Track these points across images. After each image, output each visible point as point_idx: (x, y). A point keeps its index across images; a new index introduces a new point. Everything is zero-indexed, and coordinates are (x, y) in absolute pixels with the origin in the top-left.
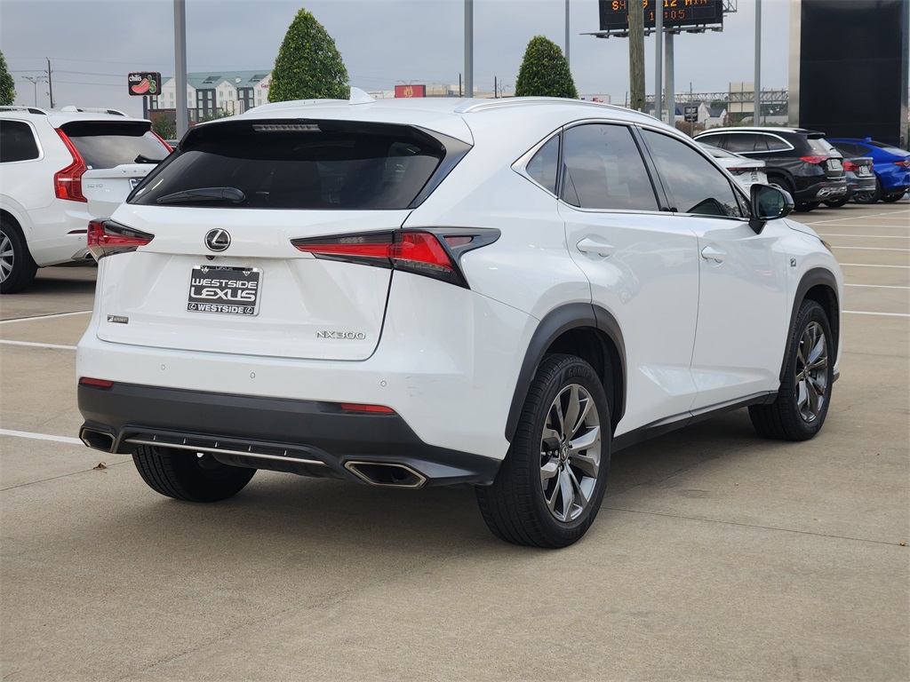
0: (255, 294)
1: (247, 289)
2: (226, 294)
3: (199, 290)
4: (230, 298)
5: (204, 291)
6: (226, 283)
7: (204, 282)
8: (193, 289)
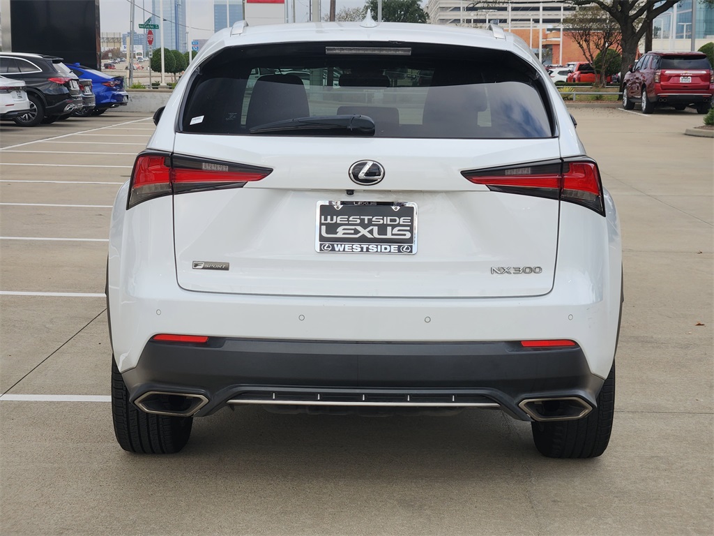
0: (411, 231)
1: (399, 225)
2: (371, 232)
3: (332, 228)
4: (376, 235)
5: (340, 230)
6: (370, 220)
7: (339, 219)
8: (324, 228)
